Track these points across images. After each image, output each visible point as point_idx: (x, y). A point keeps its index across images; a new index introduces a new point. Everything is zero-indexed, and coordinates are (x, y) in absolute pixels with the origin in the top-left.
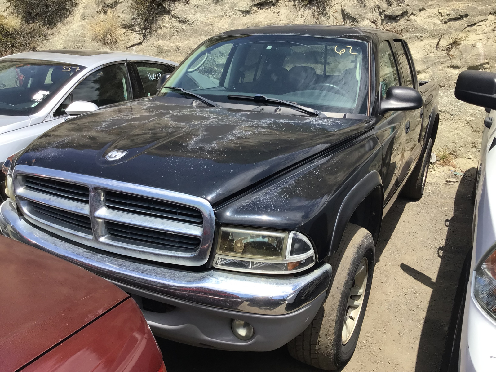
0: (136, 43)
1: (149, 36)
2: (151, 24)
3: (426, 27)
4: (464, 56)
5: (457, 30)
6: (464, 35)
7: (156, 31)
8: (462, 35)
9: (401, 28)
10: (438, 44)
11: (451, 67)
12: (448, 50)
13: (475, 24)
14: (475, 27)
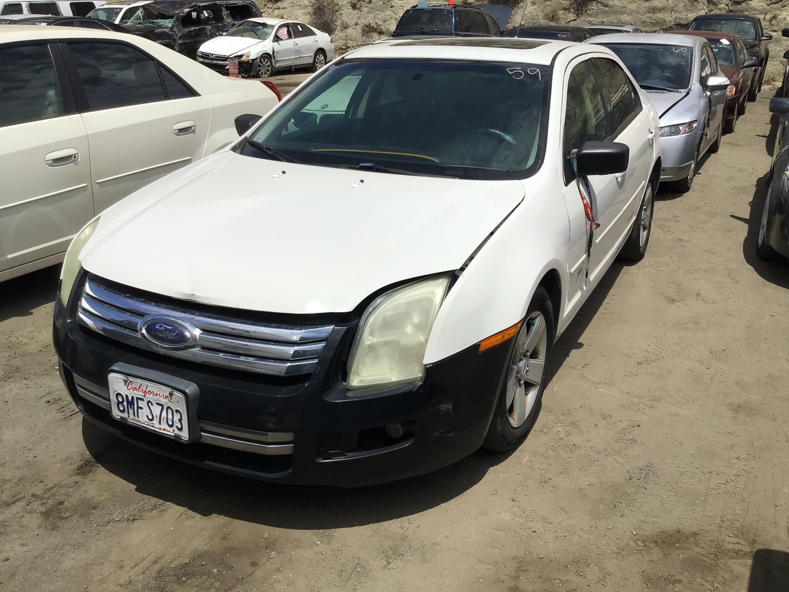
0: (572, 19)
1: (580, 15)
2: (582, 7)
3: (758, 7)
4: (779, 24)
5: (775, 9)
6: (780, 13)
7: (586, 12)
8: (778, 12)
9: (743, 8)
10: (764, 18)
11: (772, 31)
12: (770, 21)
13: (786, 6)
14: (785, 8)
